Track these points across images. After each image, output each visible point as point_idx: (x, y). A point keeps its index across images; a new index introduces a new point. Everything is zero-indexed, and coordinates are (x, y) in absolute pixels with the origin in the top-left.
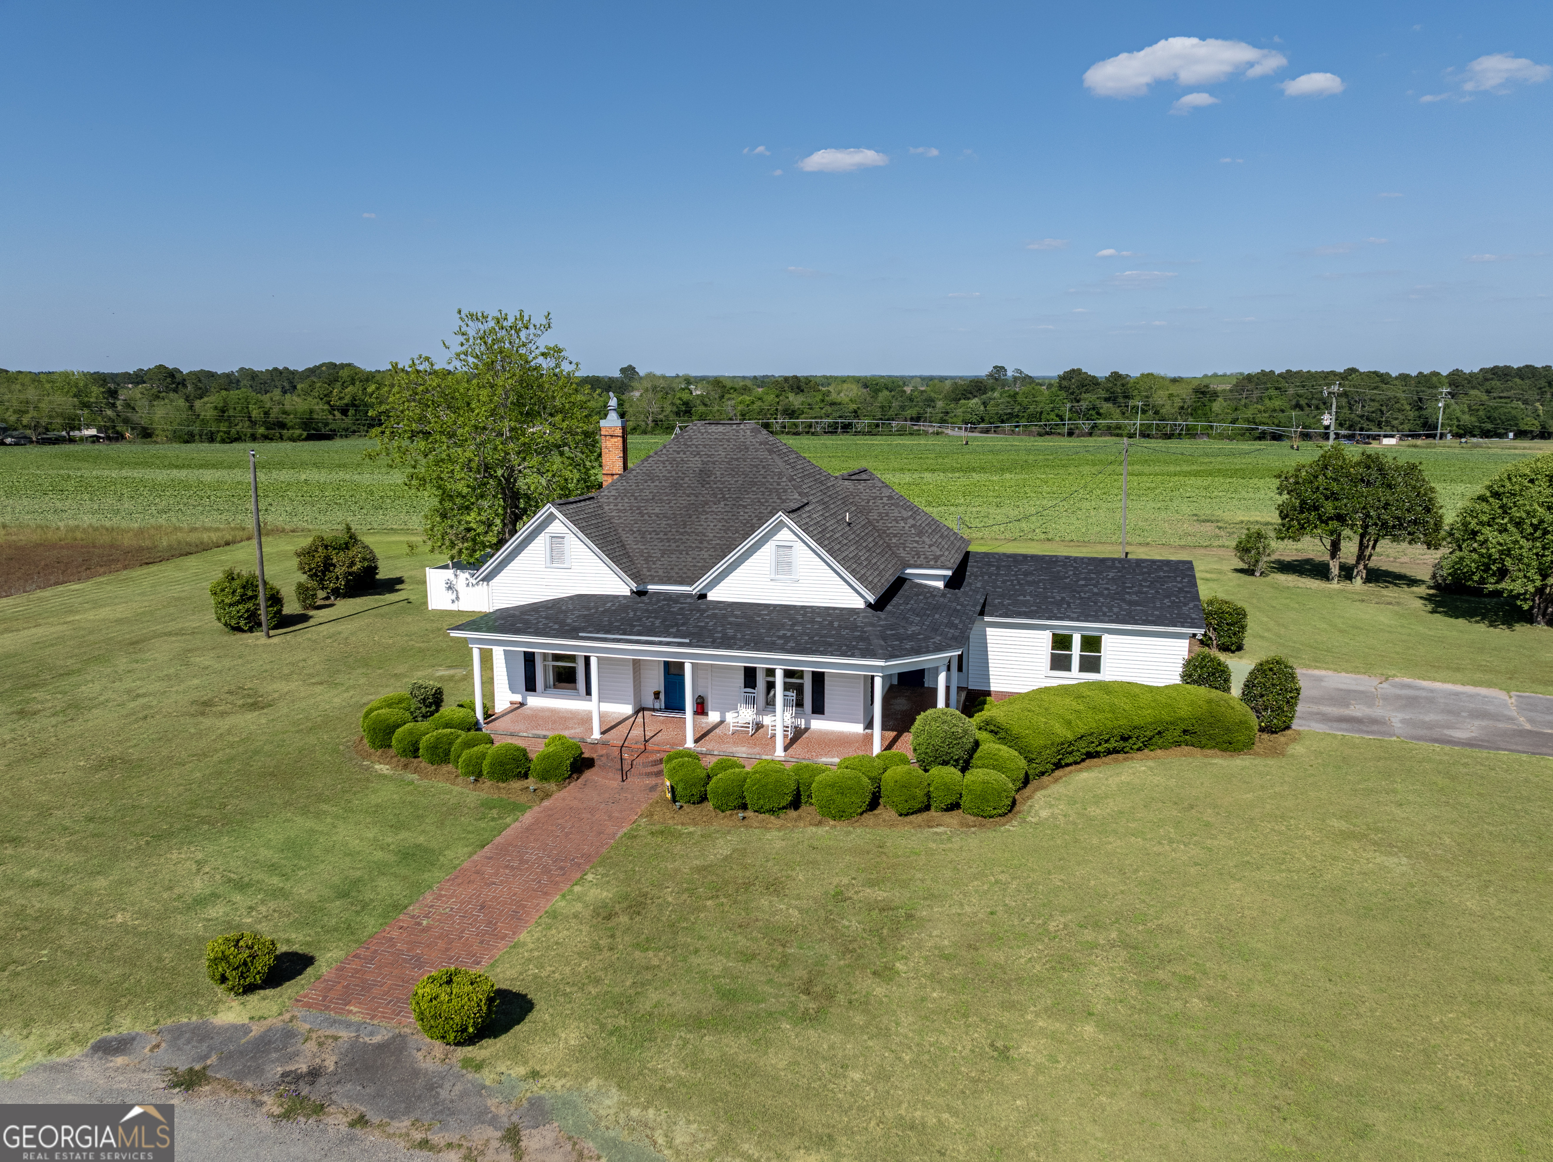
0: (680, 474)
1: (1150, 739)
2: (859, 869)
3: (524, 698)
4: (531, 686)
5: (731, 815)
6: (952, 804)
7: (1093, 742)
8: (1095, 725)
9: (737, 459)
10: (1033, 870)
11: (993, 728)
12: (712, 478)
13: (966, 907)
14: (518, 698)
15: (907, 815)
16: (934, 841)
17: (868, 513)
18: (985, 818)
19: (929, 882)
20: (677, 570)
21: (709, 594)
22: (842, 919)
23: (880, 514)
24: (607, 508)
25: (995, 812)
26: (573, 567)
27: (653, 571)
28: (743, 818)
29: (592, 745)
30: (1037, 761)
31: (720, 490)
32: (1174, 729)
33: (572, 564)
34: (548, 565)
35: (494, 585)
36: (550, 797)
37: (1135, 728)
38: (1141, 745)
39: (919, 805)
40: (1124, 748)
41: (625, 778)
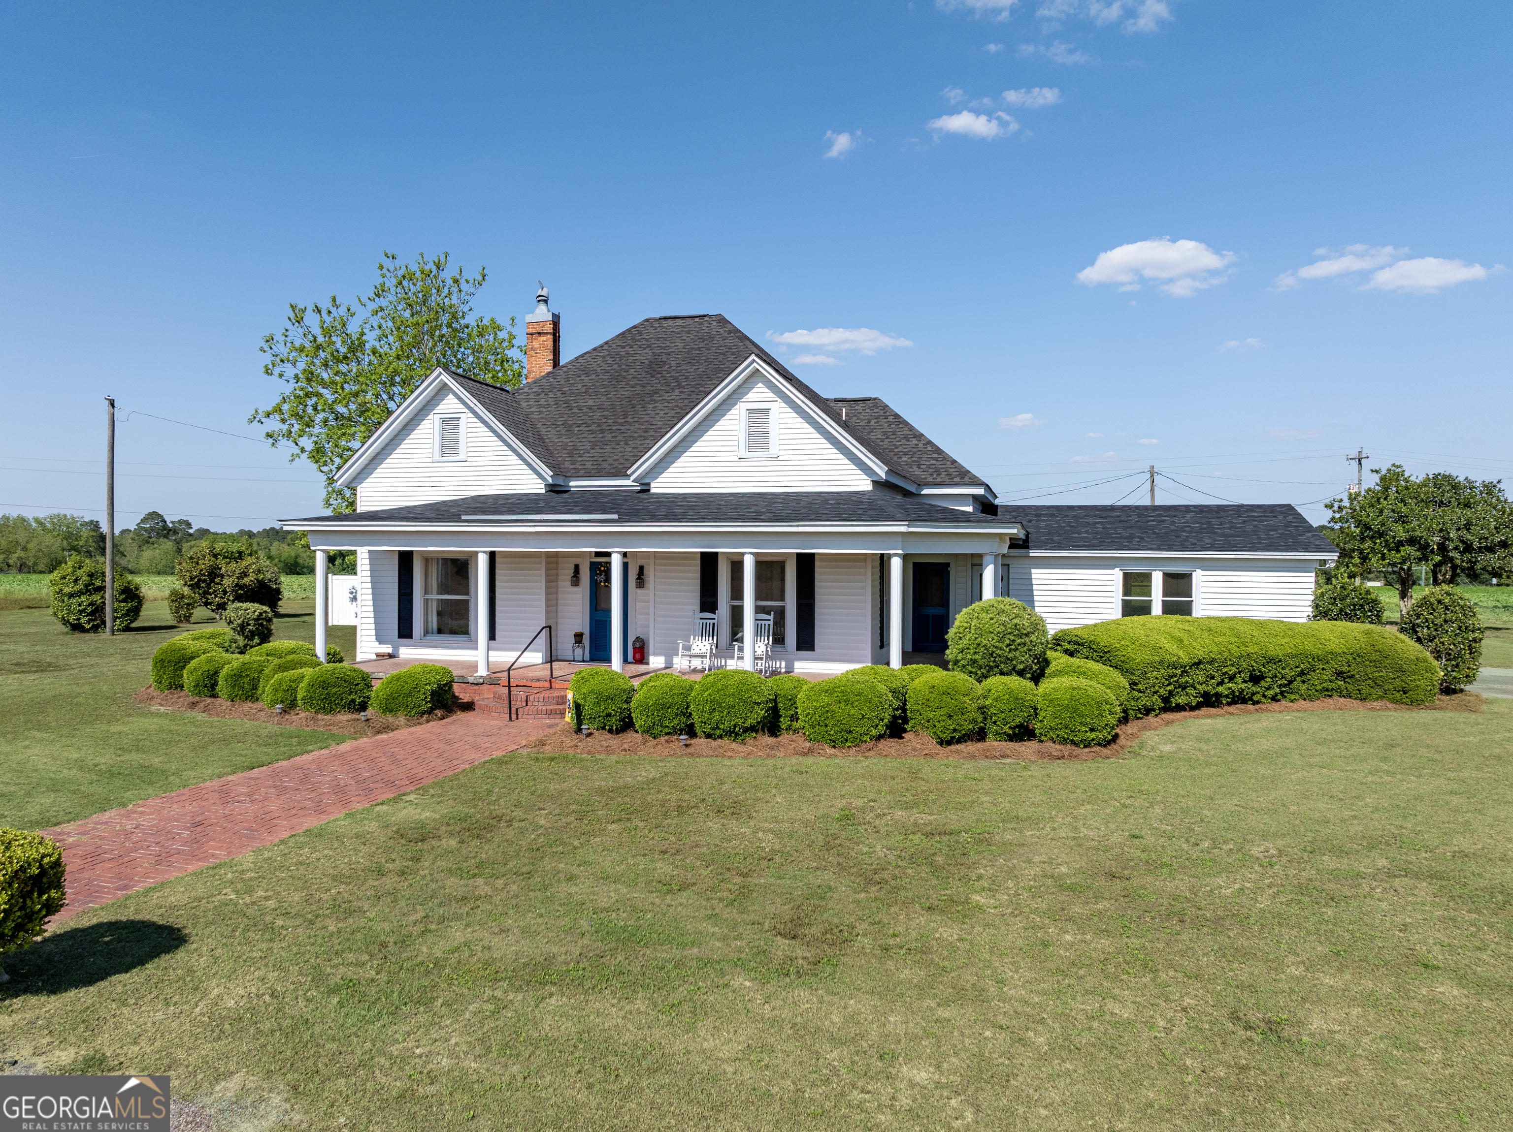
0: (624, 367)
1: (1291, 682)
2: (879, 791)
3: (396, 648)
4: (405, 631)
5: (667, 741)
6: (1020, 726)
7: (1213, 678)
8: (1215, 649)
9: (699, 349)
11: (1067, 646)
12: (665, 368)
13: (1084, 830)
14: (387, 649)
15: (949, 743)
16: (1001, 769)
17: (869, 433)
19: (1005, 805)
20: (611, 462)
21: (653, 485)
22: (857, 844)
23: (885, 433)
24: (524, 404)
25: (1093, 735)
26: (469, 459)
27: (578, 463)
28: (686, 746)
29: (476, 687)
30: (1140, 687)
31: (675, 378)
32: (1323, 669)
33: (469, 454)
34: (437, 457)
35: (363, 490)
36: (392, 730)
37: (1271, 660)
38: (1278, 690)
39: (970, 727)
40: (1253, 694)
41: (514, 717)
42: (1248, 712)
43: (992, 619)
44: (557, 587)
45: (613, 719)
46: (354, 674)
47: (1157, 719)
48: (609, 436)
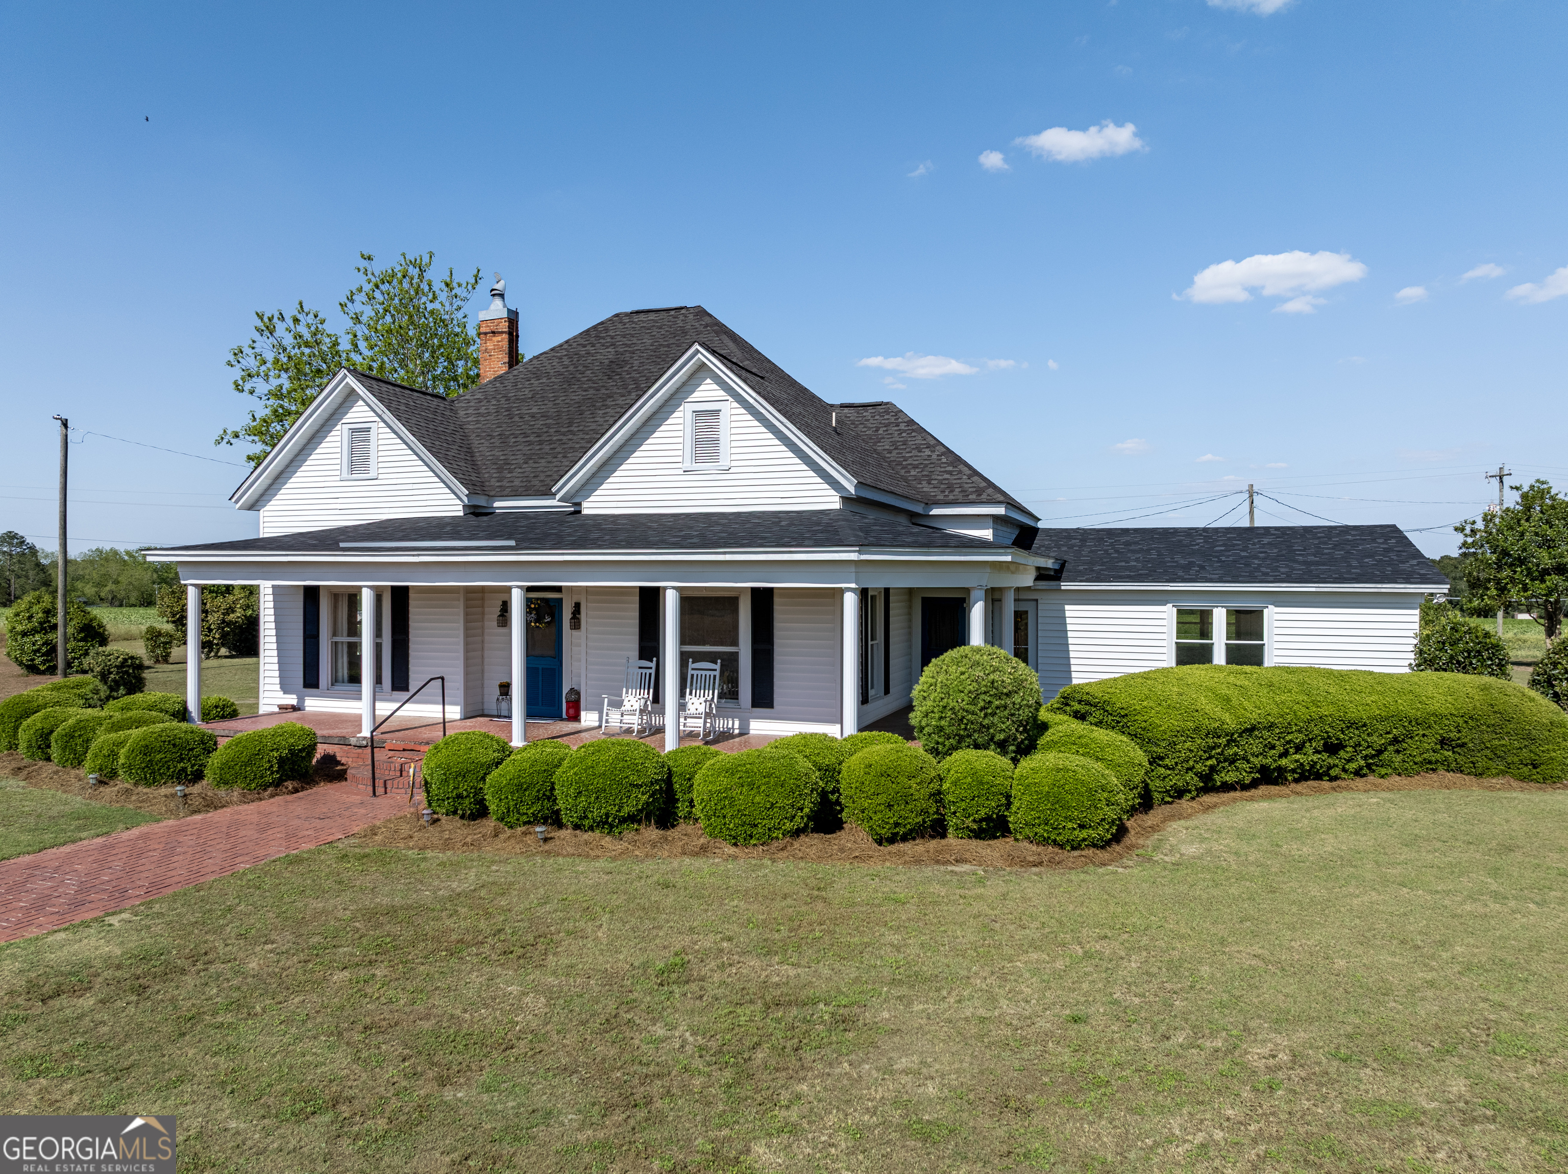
0: (580, 368)
1: (1380, 752)
2: (749, 921)
3: (301, 699)
5: (525, 833)
6: (988, 819)
7: (1273, 747)
8: (1275, 711)
9: (668, 346)
10: (1181, 937)
11: (1077, 706)
12: (626, 369)
13: (1004, 1003)
14: (292, 700)
15: (892, 840)
16: (944, 883)
17: (875, 444)
18: (1062, 847)
19: (913, 951)
20: (542, 478)
21: (584, 505)
22: (654, 1021)
23: (894, 443)
24: (462, 413)
25: (1084, 834)
26: (380, 476)
27: (506, 480)
28: (546, 840)
29: (360, 751)
30: (1167, 762)
31: (635, 380)
32: (1424, 735)
33: (381, 471)
34: (345, 475)
35: (266, 514)
36: (216, 808)
37: (1352, 724)
38: (1362, 763)
39: (920, 819)
40: (1330, 768)
41: (380, 790)
42: (1321, 791)
43: (963, 673)
44: (483, 627)
45: (467, 801)
46: (189, 736)
47: (1194, 804)
48: (547, 448)
